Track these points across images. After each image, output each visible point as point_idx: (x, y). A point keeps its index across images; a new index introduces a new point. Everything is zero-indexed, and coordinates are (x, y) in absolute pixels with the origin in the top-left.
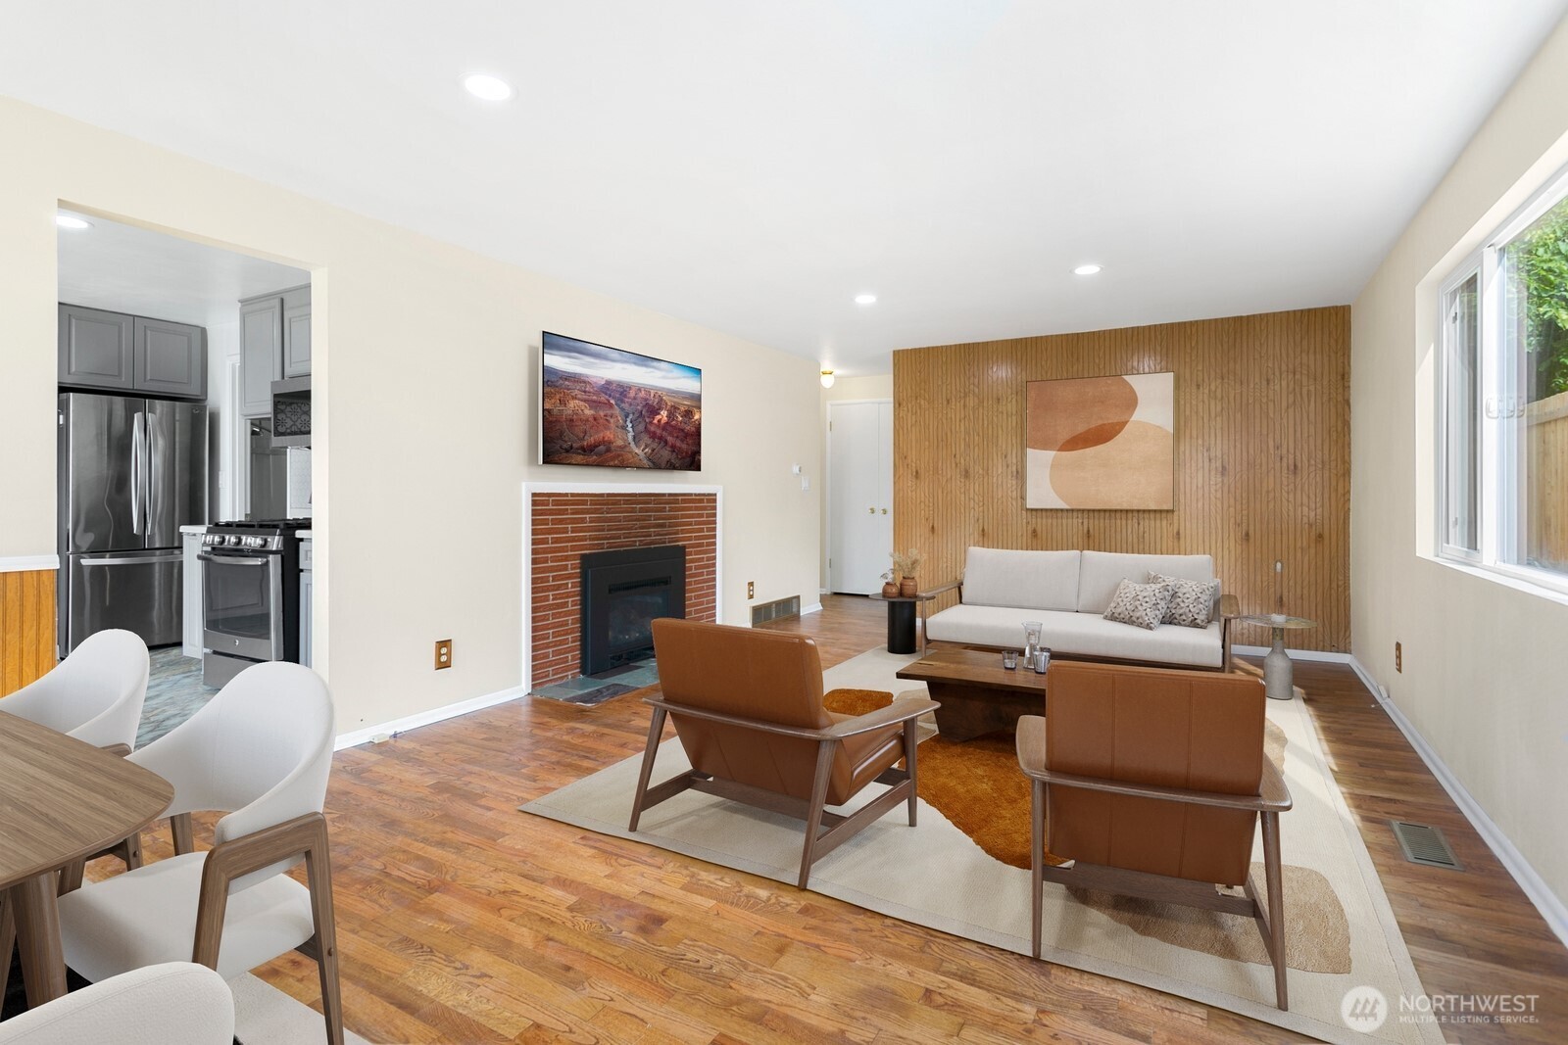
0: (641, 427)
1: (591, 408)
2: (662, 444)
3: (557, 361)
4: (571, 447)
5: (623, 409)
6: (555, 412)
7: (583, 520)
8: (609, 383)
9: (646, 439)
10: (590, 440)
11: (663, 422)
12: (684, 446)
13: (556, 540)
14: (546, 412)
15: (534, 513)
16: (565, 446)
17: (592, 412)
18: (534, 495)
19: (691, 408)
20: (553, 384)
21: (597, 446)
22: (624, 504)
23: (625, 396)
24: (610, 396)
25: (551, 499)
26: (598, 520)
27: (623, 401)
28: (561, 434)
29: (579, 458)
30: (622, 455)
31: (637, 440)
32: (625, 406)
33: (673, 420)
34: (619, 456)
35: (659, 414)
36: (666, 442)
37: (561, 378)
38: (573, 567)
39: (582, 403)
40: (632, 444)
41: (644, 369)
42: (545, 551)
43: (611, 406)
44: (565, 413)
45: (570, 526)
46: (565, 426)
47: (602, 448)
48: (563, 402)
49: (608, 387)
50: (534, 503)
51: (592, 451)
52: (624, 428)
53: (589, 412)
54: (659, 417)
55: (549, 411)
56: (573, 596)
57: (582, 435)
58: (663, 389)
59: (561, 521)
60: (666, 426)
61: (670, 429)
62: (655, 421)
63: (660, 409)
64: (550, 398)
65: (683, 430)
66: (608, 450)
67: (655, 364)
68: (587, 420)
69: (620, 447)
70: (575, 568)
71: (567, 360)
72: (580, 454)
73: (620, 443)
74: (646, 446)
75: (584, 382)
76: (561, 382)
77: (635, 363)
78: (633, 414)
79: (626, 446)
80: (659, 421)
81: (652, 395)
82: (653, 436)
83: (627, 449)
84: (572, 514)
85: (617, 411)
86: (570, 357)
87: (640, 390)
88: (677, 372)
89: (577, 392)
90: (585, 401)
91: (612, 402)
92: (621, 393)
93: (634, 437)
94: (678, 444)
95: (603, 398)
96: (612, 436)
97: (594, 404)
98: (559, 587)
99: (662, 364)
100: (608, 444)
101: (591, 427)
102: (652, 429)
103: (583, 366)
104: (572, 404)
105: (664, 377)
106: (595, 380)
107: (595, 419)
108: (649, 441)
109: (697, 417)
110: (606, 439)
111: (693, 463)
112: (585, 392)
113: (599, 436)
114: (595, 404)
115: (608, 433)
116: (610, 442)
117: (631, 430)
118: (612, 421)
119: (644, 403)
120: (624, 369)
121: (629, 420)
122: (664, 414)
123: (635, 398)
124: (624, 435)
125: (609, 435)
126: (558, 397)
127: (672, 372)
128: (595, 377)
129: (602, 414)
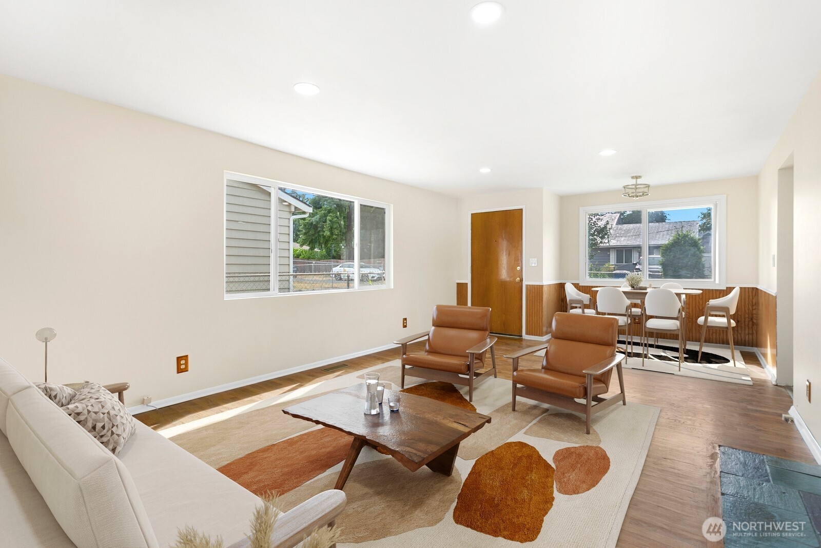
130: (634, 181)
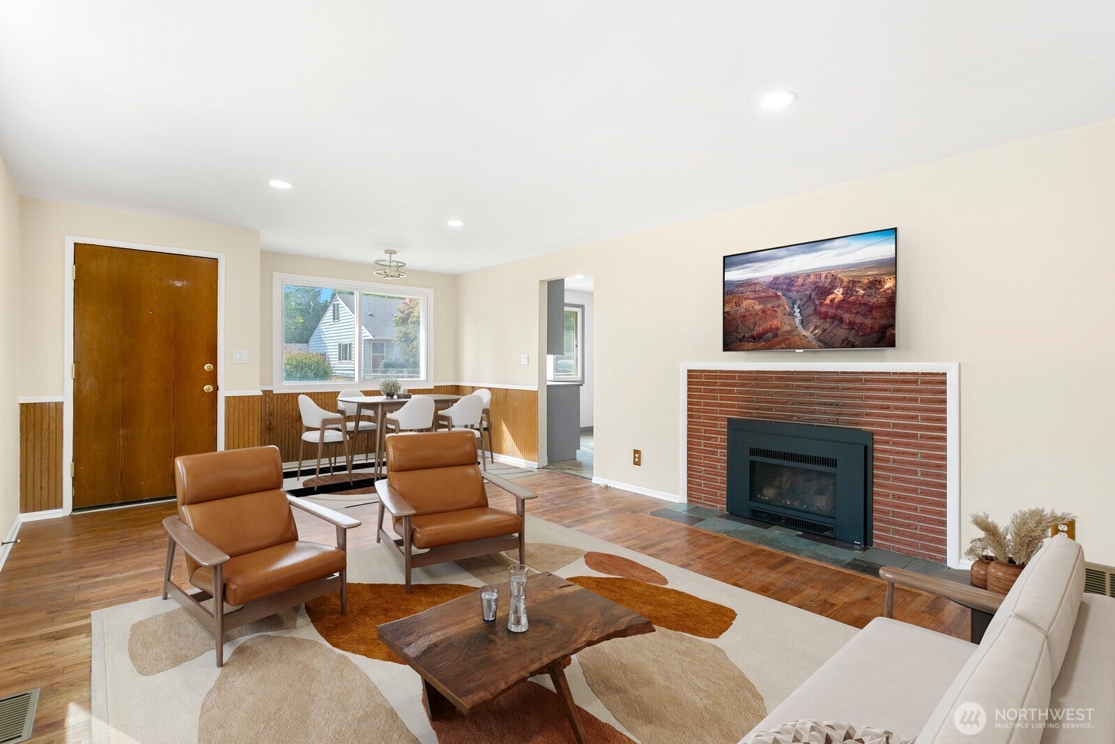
0: (810, 310)
1: (760, 303)
2: (836, 322)
3: (734, 275)
4: (744, 337)
5: (790, 298)
6: (732, 313)
7: (731, 392)
8: (776, 278)
9: (816, 320)
10: (760, 329)
11: (836, 300)
12: (868, 322)
13: (707, 404)
14: (726, 314)
15: (689, 383)
16: (739, 337)
17: (761, 306)
18: (689, 371)
19: (878, 278)
20: (731, 292)
21: (765, 334)
22: (776, 380)
23: (793, 286)
24: (777, 289)
25: (703, 374)
26: (747, 392)
27: (789, 291)
28: (737, 328)
29: (750, 345)
30: (788, 339)
31: (804, 323)
32: (793, 294)
33: (852, 295)
34: (786, 339)
35: (833, 293)
36: (841, 320)
37: (737, 286)
38: (722, 426)
39: (752, 301)
40: (800, 328)
41: (814, 254)
42: (698, 411)
43: (778, 297)
44: (740, 311)
45: (719, 395)
46: (740, 322)
47: (770, 335)
48: (737, 304)
49: (776, 283)
50: (689, 376)
51: (760, 338)
52: (791, 314)
53: (758, 307)
54: (833, 296)
55: (728, 313)
56: (721, 448)
57: (752, 326)
58: (837, 267)
59: (711, 391)
60: (840, 305)
61: (846, 306)
62: (828, 301)
63: (834, 287)
64: (729, 303)
65: (865, 304)
66: (776, 336)
67: (827, 245)
68: (757, 314)
69: (787, 332)
70: (723, 428)
71: (741, 271)
72: (750, 341)
73: (787, 328)
74: (816, 328)
75: (755, 284)
76: (737, 289)
77: (803, 253)
78: (801, 299)
79: (792, 331)
80: (832, 300)
81: (823, 277)
82: (824, 316)
83: (795, 333)
84: (720, 386)
85: (784, 301)
86: (743, 268)
87: (808, 275)
88: (856, 243)
89: (748, 293)
90: (755, 299)
91: (780, 293)
92: (789, 284)
93: (802, 322)
94: (859, 319)
95: (771, 292)
96: (779, 324)
97: (761, 300)
98: (710, 438)
99: (837, 242)
100: (775, 332)
101: (760, 319)
102: (823, 309)
103: (754, 271)
104: (745, 304)
105: (839, 255)
106: (763, 280)
107: (763, 312)
108: (819, 322)
109: (889, 284)
110: (773, 327)
111: (883, 337)
112: (755, 292)
113: (767, 325)
114: (763, 300)
115: (775, 322)
116: (777, 329)
117: (798, 315)
118: (779, 310)
119: (813, 287)
120: (792, 261)
121: (796, 306)
122: (838, 294)
123: (803, 285)
124: (793, 320)
125: (775, 323)
126: (734, 301)
127: (849, 245)
128: (763, 277)
129: (769, 306)
130: (387, 257)
